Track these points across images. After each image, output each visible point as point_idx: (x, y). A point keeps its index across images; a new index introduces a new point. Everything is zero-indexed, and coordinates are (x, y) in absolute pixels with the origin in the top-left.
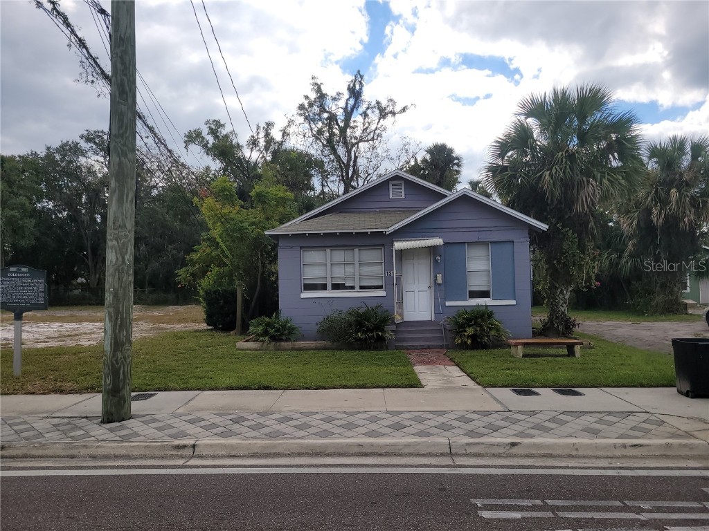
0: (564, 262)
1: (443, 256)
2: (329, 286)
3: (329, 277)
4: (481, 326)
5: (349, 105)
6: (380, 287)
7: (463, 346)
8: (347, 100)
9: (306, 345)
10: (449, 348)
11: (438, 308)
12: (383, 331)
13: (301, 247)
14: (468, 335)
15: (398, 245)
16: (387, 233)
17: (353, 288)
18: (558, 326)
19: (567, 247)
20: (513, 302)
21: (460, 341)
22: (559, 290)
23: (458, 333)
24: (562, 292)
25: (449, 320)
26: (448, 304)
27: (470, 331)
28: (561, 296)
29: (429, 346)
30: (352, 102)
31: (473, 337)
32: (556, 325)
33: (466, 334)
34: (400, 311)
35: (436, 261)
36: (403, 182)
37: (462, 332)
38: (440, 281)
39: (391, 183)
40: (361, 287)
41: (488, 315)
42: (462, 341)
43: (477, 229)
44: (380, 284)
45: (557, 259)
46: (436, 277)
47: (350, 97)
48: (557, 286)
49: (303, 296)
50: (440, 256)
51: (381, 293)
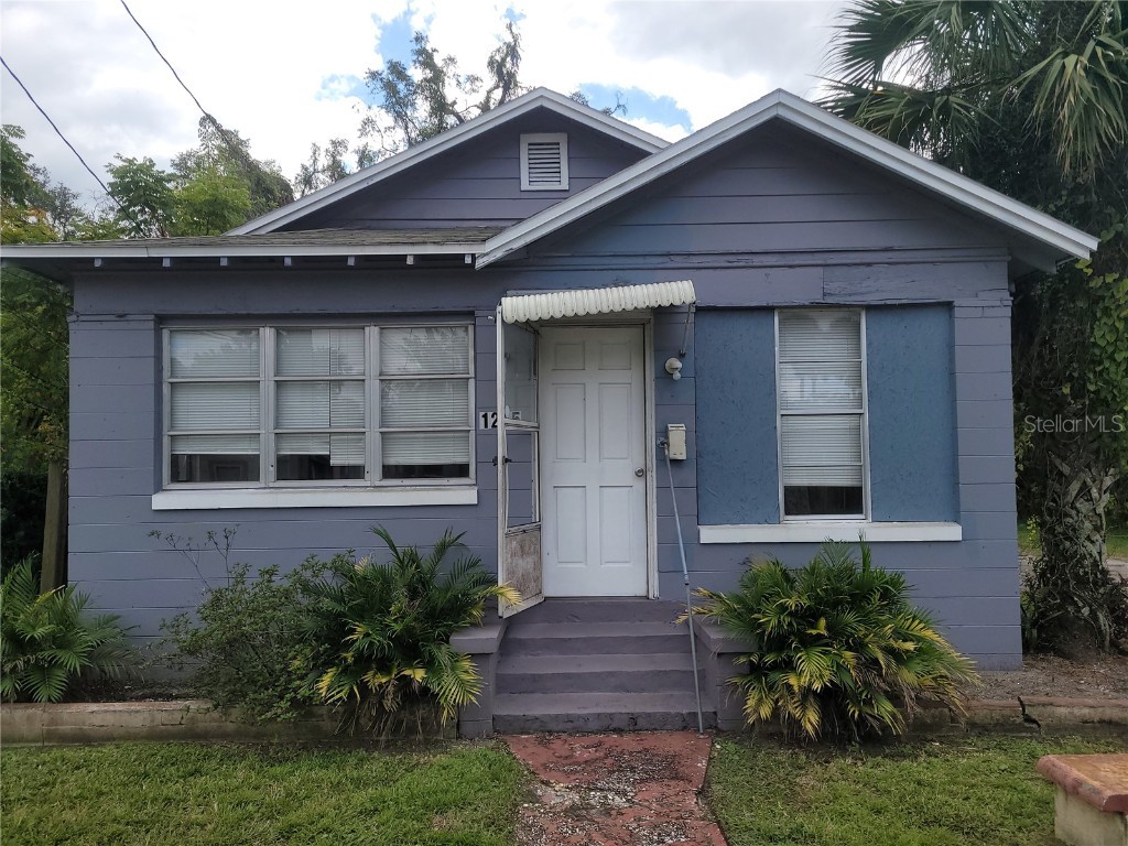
0: (1097, 392)
1: (690, 357)
2: (268, 467)
3: (267, 431)
4: (858, 646)
5: (492, 101)
6: (460, 471)
7: (783, 732)
8: (489, 92)
9: (110, 720)
10: (719, 732)
11: (674, 550)
12: (430, 664)
13: (161, 320)
14: (807, 692)
15: (518, 306)
16: (480, 263)
17: (354, 472)
18: (1093, 613)
19: (1111, 338)
20: (952, 532)
21: (765, 711)
22: (1075, 487)
23: (756, 671)
24: (1084, 491)
25: (717, 609)
26: (709, 534)
27: (812, 670)
28: (1083, 506)
29: (633, 719)
30: (498, 94)
31: (830, 699)
32: (1086, 611)
33: (793, 681)
34: (526, 564)
35: (665, 376)
36: (562, 139)
37: (775, 667)
38: (678, 447)
39: (525, 140)
40: (391, 472)
41: (885, 595)
42: (776, 711)
43: (819, 259)
44: (459, 459)
45: (1070, 379)
46: (663, 433)
47: (497, 87)
48: (1066, 469)
49: (160, 501)
50: (681, 356)
51: (461, 494)
